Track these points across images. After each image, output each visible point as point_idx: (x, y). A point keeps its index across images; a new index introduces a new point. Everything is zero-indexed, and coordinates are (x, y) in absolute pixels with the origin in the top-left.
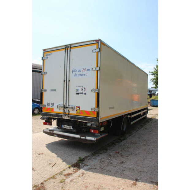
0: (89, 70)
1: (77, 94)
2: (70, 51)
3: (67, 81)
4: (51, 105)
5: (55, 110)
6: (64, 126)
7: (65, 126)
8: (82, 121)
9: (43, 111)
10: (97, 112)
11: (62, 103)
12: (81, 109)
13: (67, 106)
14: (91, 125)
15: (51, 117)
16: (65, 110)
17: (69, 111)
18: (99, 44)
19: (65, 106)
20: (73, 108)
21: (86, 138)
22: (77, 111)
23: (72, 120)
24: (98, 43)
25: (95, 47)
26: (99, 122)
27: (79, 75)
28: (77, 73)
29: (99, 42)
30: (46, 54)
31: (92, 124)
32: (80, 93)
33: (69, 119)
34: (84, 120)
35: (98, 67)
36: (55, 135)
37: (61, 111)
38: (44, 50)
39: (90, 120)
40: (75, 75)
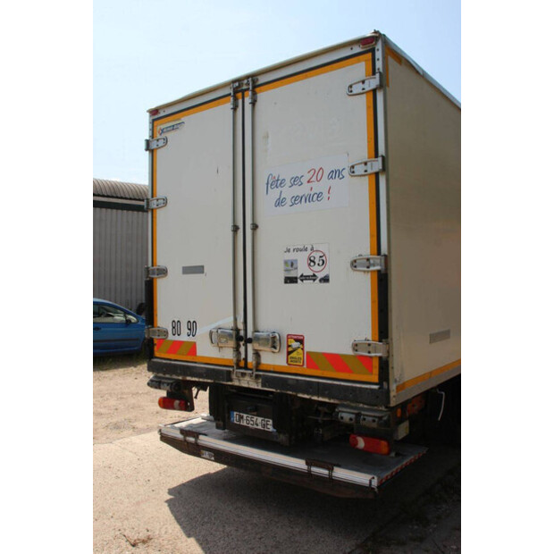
0: (336, 174)
1: (290, 280)
2: (254, 103)
3: (244, 230)
4: (184, 330)
5: (200, 352)
6: (242, 417)
7: (245, 416)
8: (315, 398)
9: (157, 354)
10: (380, 358)
11: (227, 322)
12: (309, 347)
13: (250, 335)
14: (353, 416)
15: (189, 378)
16: (242, 349)
17: (257, 354)
18: (379, 55)
19: (242, 333)
20: (274, 342)
21: (334, 474)
22: (294, 355)
23: (272, 392)
24: (373, 51)
25: (359, 69)
26: (393, 403)
27: (297, 200)
28: (288, 192)
29: (379, 46)
30: (161, 126)
31: (358, 415)
32: (304, 278)
33: (260, 387)
34: (323, 396)
35: (376, 156)
36: (206, 454)
37: (228, 354)
38: (154, 112)
39: (352, 395)
40: (280, 202)
